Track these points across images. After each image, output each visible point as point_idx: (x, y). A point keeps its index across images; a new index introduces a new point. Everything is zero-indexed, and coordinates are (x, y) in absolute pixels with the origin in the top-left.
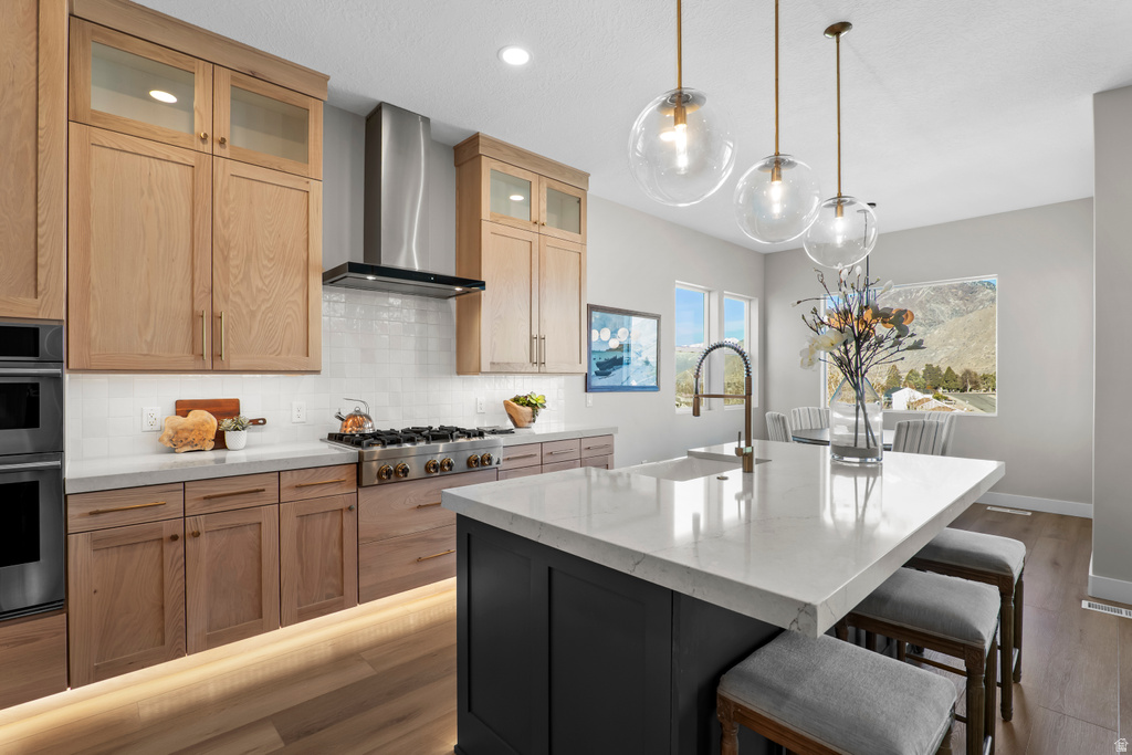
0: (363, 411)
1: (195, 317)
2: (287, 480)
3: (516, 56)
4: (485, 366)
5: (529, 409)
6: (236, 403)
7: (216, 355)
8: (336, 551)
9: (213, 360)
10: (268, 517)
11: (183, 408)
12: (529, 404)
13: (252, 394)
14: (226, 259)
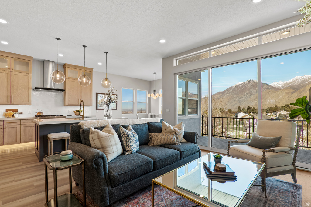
0: (41, 112)
1: (8, 96)
2: (22, 121)
3: (61, 55)
4: (67, 104)
5: (78, 112)
6: (17, 110)
7: (11, 102)
8: (31, 133)
9: (11, 103)
10: (18, 127)
11: (7, 110)
12: (78, 111)
13: (20, 108)
14: (13, 87)
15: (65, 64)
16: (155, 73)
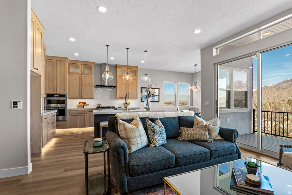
0: (100, 104)
1: (80, 93)
2: (88, 111)
3: (112, 58)
4: (118, 98)
6: (86, 102)
7: (82, 97)
10: (86, 115)
11: (80, 103)
14: (83, 86)
15: (116, 65)
16: (196, 65)
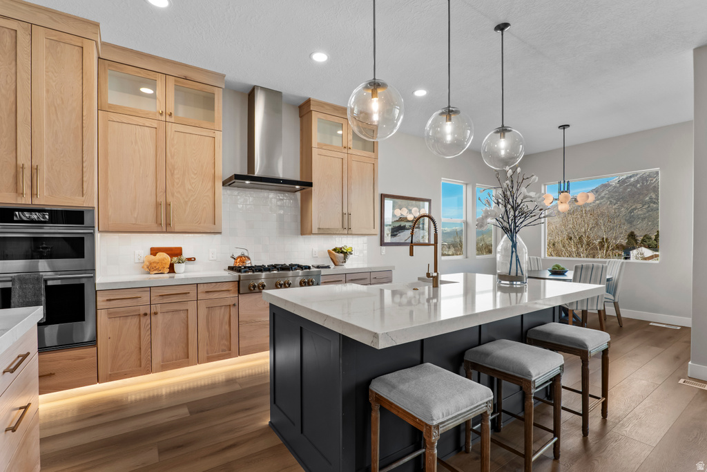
0: (246, 254)
1: (158, 205)
2: (201, 288)
3: (320, 57)
4: (315, 230)
5: (342, 255)
6: (180, 249)
7: (168, 224)
8: (227, 327)
9: (166, 227)
10: (191, 307)
11: (154, 251)
12: (342, 252)
13: (188, 244)
14: (172, 174)
15: (308, 102)
16: (564, 127)
